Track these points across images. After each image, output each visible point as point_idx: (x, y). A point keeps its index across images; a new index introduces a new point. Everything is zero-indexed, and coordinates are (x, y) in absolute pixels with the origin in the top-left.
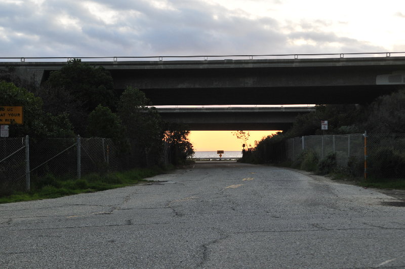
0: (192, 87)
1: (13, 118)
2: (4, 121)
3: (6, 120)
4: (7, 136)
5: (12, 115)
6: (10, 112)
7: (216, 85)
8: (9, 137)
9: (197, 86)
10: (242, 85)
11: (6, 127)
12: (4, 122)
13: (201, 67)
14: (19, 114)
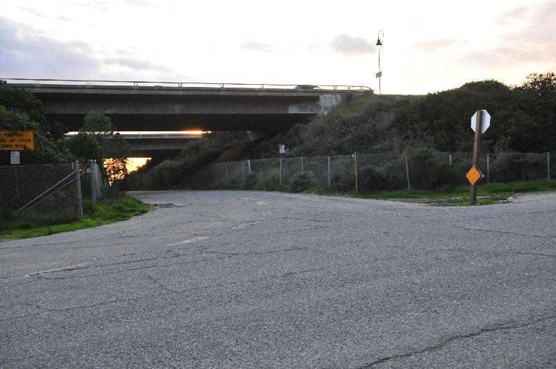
0: (120, 112)
1: (24, 143)
2: (14, 146)
3: (16, 146)
4: (19, 163)
5: (23, 141)
6: (20, 138)
7: (145, 110)
8: (20, 164)
9: (125, 112)
10: (170, 112)
11: (17, 154)
12: (14, 148)
13: (132, 92)
14: (30, 140)
